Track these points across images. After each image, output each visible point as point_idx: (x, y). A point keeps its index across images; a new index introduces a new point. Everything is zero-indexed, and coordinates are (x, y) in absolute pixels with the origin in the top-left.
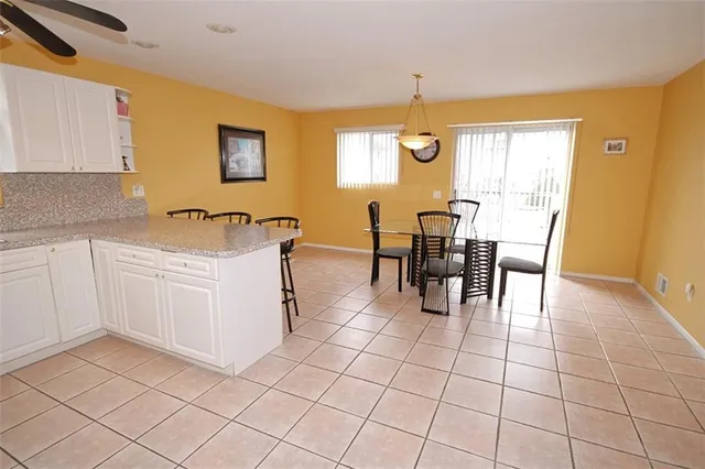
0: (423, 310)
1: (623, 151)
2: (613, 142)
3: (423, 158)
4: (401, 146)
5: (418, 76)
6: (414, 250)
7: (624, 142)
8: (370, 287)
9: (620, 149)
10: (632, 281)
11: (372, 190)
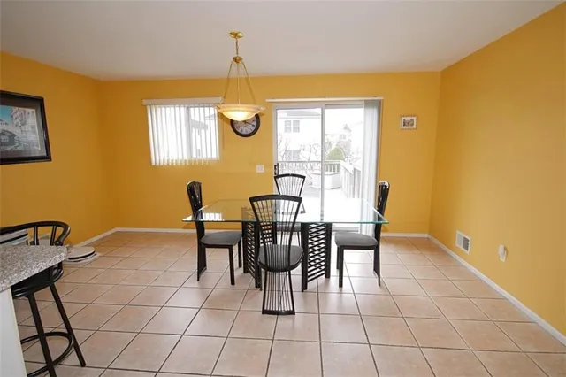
0: (265, 312)
1: (414, 126)
2: (408, 119)
3: (244, 132)
4: (221, 116)
5: (235, 35)
6: (244, 234)
7: (415, 118)
8: (196, 284)
9: (412, 125)
10: (426, 235)
11: (192, 166)
